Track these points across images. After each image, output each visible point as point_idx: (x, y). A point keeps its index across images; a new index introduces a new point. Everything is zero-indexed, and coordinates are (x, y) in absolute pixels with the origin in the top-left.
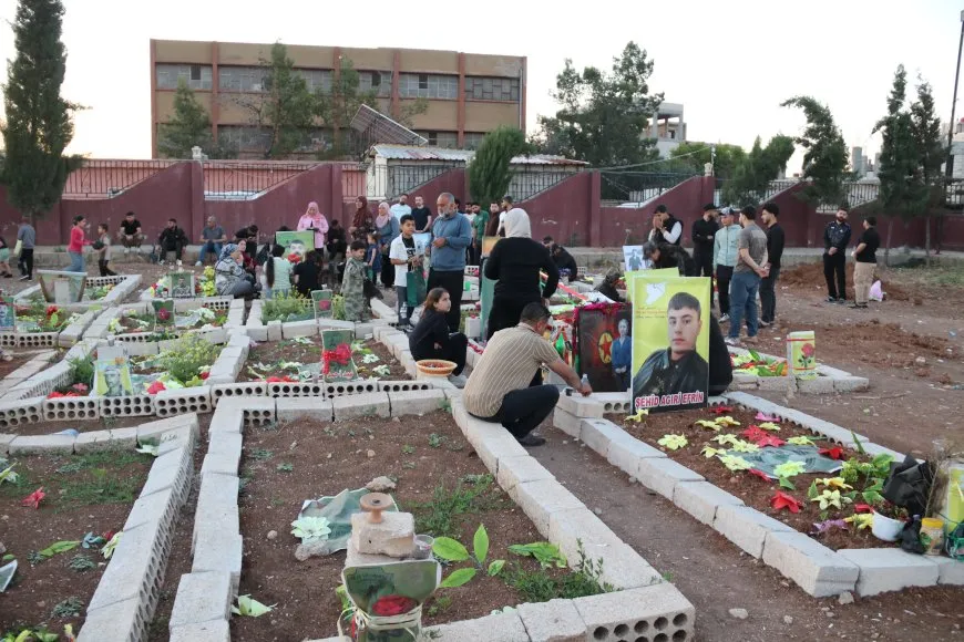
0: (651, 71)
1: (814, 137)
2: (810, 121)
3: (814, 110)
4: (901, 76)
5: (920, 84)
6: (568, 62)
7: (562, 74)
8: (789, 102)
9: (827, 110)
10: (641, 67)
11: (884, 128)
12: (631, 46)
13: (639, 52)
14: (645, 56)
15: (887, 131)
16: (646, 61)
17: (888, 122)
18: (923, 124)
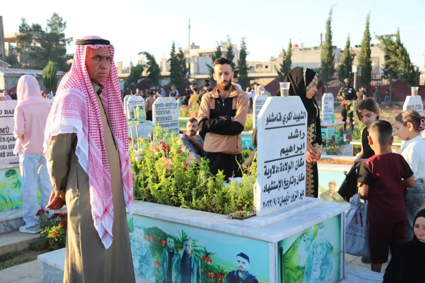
0: (65, 27)
1: (149, 65)
2: (148, 59)
3: (149, 56)
4: (174, 44)
5: (179, 47)
6: (23, 20)
7: (21, 26)
8: (140, 53)
9: (153, 56)
10: (60, 25)
11: (170, 61)
12: (55, 15)
13: (59, 18)
14: (62, 20)
15: (171, 62)
16: (63, 22)
17: (171, 59)
18: (181, 60)
